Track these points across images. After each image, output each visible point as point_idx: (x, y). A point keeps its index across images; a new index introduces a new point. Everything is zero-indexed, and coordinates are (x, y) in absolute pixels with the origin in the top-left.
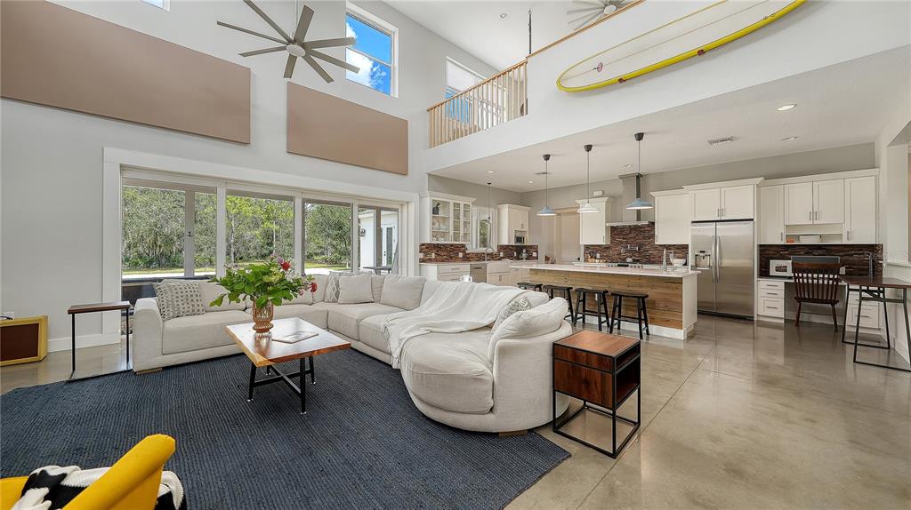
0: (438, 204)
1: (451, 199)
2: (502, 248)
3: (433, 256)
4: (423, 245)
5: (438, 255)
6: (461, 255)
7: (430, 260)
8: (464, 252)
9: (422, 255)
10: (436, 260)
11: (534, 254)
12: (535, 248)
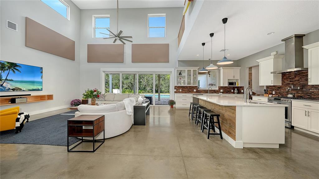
0: (181, 71)
1: (186, 69)
2: (221, 88)
3: (181, 90)
4: (176, 86)
5: (183, 90)
6: (195, 90)
7: (179, 92)
8: (197, 89)
9: (175, 90)
10: (182, 92)
11: (242, 91)
12: (242, 88)
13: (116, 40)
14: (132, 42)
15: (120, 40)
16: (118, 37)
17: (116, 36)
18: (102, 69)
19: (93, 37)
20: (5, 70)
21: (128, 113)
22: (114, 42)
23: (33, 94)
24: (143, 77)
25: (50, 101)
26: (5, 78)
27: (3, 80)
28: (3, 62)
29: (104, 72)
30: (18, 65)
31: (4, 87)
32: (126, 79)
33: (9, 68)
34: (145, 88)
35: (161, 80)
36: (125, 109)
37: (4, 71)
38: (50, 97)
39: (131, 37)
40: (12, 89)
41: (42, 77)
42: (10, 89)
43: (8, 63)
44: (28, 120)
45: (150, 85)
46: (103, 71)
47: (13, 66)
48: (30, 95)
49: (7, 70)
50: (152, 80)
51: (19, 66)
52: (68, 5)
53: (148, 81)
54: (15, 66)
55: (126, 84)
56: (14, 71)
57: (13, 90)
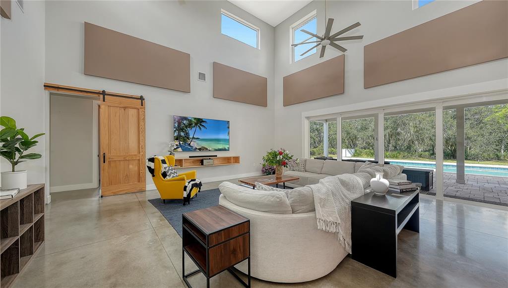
13: (324, 48)
14: (361, 37)
15: (332, 44)
16: (327, 39)
17: (322, 39)
18: (306, 114)
19: (291, 62)
20: (192, 127)
21: (321, 226)
22: (322, 55)
23: (220, 154)
24: (405, 124)
25: (236, 165)
26: (192, 137)
27: (191, 138)
28: (190, 119)
29: (308, 118)
30: (204, 120)
31: (191, 146)
32: (362, 129)
33: (196, 124)
34: (409, 147)
35: (467, 125)
36: (314, 210)
37: (191, 129)
38: (236, 160)
39: (358, 24)
40: (198, 149)
41: (229, 133)
42: (196, 148)
43: (195, 119)
44: (200, 189)
45: (427, 141)
46: (306, 117)
47: (200, 122)
48: (216, 156)
49: (194, 126)
50: (433, 127)
51: (205, 122)
52: (258, 28)
53: (419, 131)
54: (201, 122)
55: (362, 139)
56: (200, 128)
57: (200, 149)
